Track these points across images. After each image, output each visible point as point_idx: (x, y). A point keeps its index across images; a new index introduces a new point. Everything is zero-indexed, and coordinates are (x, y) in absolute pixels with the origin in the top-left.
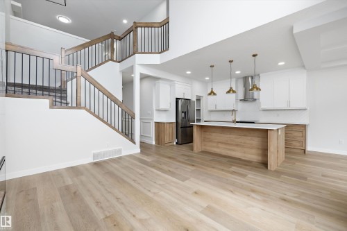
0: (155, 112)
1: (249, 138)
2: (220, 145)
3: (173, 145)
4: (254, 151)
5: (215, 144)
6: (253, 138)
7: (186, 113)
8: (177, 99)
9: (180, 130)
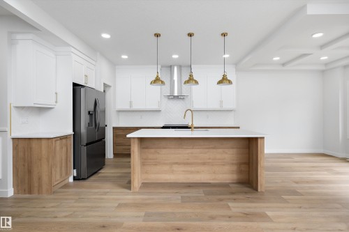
0: (14, 112)
1: (220, 150)
2: (175, 168)
3: (67, 186)
4: (227, 168)
5: (166, 168)
6: (226, 150)
7: (92, 114)
8: (75, 85)
9: (84, 150)
